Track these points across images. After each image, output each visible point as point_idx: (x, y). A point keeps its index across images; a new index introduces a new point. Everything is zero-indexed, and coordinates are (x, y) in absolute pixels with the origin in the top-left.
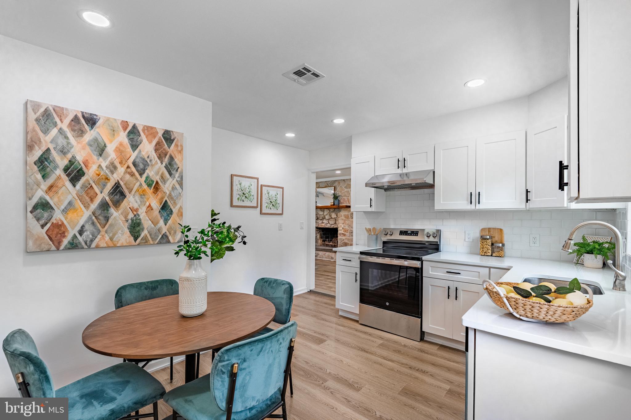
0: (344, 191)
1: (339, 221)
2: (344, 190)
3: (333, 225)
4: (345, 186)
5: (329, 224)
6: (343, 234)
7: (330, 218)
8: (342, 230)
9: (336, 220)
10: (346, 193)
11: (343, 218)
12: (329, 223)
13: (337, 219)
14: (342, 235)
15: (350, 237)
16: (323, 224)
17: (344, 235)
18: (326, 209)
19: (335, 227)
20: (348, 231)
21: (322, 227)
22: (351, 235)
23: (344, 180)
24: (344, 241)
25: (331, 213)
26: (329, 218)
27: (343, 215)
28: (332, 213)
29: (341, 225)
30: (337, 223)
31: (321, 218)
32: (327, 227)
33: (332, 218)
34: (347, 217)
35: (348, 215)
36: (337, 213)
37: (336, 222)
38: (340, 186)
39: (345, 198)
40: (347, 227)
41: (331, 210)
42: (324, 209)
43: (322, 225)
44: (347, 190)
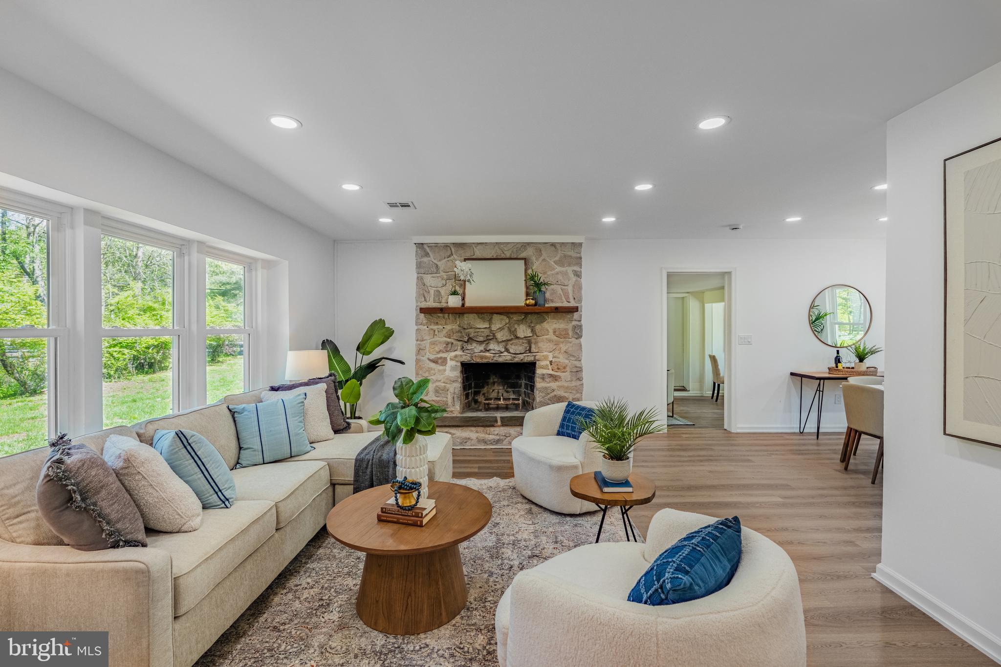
0: (553, 272)
1: (540, 345)
2: (554, 269)
3: (522, 356)
4: (557, 258)
5: (506, 353)
6: (551, 376)
7: (513, 337)
8: (550, 367)
9: (529, 343)
10: (560, 277)
11: (551, 336)
12: (507, 350)
13: (533, 341)
14: (551, 379)
15: (573, 382)
16: (487, 354)
17: (555, 378)
18: (497, 313)
19: (528, 358)
20: (568, 369)
21: (485, 361)
22: (574, 379)
23: (553, 245)
24: (555, 393)
25: (516, 326)
26: (509, 338)
27: (551, 331)
28: (519, 325)
29: (545, 353)
30: (533, 349)
31: (481, 339)
32: (501, 360)
33: (517, 338)
34: (562, 335)
35: (566, 330)
36: (533, 325)
37: (530, 347)
38: (542, 258)
39: (558, 289)
40: (562, 359)
41: (515, 318)
42: (493, 313)
43: (486, 357)
44: (564, 269)
